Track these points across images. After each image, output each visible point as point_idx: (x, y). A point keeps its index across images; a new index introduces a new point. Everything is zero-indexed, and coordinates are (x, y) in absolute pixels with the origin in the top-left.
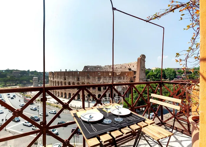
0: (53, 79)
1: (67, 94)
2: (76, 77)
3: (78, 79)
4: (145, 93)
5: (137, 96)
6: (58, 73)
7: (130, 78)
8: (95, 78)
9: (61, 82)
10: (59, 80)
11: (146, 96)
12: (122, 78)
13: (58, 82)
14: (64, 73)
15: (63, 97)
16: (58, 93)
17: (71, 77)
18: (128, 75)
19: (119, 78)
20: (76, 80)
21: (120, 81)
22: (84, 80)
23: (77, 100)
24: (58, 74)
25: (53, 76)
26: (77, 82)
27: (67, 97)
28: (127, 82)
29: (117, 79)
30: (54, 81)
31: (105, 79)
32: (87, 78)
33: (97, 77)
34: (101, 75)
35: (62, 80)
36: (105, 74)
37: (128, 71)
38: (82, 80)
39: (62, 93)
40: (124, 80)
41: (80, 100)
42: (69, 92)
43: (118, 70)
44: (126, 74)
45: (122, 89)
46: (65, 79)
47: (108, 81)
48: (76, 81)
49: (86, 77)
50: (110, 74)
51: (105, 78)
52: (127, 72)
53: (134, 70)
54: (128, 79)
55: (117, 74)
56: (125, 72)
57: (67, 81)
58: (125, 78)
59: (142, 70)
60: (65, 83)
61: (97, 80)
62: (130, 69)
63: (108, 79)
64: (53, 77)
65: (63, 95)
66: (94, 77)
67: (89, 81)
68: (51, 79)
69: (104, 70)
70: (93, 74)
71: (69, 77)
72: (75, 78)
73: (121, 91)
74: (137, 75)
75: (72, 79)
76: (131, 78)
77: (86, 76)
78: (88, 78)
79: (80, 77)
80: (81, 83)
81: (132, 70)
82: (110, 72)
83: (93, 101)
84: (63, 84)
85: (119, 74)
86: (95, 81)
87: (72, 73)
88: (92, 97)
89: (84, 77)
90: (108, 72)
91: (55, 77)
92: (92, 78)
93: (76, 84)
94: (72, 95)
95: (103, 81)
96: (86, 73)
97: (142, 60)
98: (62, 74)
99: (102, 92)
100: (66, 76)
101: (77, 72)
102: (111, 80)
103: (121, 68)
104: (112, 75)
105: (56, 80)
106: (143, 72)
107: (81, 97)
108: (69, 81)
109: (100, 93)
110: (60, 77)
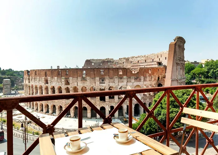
0: (29, 82)
1: (50, 107)
2: (64, 78)
3: (67, 83)
4: (173, 105)
5: (159, 111)
6: (36, 72)
7: (157, 78)
8: (95, 80)
9: (41, 88)
10: (37, 84)
11: (175, 112)
12: (142, 78)
13: (36, 87)
14: (46, 73)
15: (44, 111)
16: (36, 105)
17: (56, 78)
18: (153, 73)
19: (136, 79)
20: (64, 83)
21: (138, 83)
22: (76, 84)
24: (36, 74)
25: (29, 76)
26: (66, 86)
27: (50, 111)
28: (150, 85)
29: (133, 81)
30: (31, 85)
32: (81, 80)
33: (97, 79)
34: (105, 75)
35: (42, 84)
36: (111, 72)
37: (156, 66)
38: (73, 83)
40: (145, 83)
41: (70, 117)
42: (53, 104)
44: (150, 72)
46: (47, 82)
47: (117, 84)
48: (64, 84)
49: (79, 79)
50: (121, 73)
51: (111, 79)
52: (151, 68)
53: (166, 65)
54: (153, 80)
55: (133, 72)
56: (148, 69)
57: (50, 86)
58: (148, 79)
59: (177, 63)
60: (47, 88)
61: (98, 83)
62: (160, 64)
63: (116, 80)
64: (29, 79)
65: (44, 108)
66: (94, 78)
67: (85, 85)
68: (26, 83)
69: (118, 66)
70: (91, 72)
71: (52, 78)
72: (63, 80)
74: (168, 74)
75: (58, 82)
76: (159, 78)
77: (80, 76)
78: (84, 79)
79: (71, 78)
80: (72, 89)
81: (164, 64)
82: (121, 69)
83: (91, 118)
84: (44, 90)
85: (136, 72)
86: (94, 85)
87: (56, 72)
88: (90, 111)
89: (77, 78)
90: (118, 69)
91: (32, 79)
92: (89, 79)
93: (65, 90)
94: (57, 107)
95: (108, 84)
96: (80, 72)
97: (177, 47)
98: (41, 74)
99: (106, 103)
100: (48, 77)
101: (65, 70)
102: (123, 83)
103: (146, 62)
104: (123, 75)
105: (32, 84)
106: (179, 67)
107: (73, 112)
108: (53, 85)
109: (102, 104)
110: (38, 79)
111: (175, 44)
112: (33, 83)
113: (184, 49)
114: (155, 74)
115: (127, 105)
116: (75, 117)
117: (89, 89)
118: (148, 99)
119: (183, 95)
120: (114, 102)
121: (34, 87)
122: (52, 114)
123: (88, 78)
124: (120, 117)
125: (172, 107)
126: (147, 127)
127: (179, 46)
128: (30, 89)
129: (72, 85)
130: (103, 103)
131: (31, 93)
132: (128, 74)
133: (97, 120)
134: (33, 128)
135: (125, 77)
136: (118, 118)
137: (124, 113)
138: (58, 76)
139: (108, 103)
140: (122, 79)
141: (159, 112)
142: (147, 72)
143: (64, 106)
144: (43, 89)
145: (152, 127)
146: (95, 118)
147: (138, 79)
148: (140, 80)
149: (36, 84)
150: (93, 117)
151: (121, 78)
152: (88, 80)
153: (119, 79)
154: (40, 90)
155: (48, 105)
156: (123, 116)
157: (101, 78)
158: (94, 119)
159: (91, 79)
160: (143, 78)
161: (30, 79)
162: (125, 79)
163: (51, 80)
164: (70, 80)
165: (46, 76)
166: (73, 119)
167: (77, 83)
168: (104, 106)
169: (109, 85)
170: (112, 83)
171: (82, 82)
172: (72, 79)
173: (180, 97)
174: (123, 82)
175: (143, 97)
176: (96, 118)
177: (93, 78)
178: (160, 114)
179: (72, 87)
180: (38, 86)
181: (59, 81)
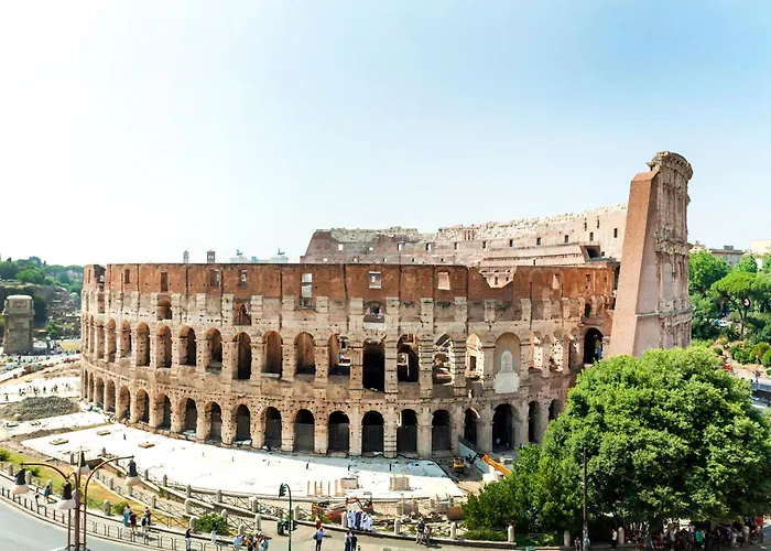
0: (102, 310)
1: (174, 407)
2: (230, 297)
3: (243, 318)
4: (647, 416)
5: (589, 437)
6: (127, 271)
7: (582, 308)
8: (346, 308)
9: (144, 332)
10: (129, 318)
12: (526, 305)
13: (126, 330)
14: (164, 275)
15: (153, 421)
17: (201, 297)
18: (567, 289)
19: (502, 310)
20: (229, 316)
21: (509, 326)
22: (275, 321)
23: (230, 446)
24: (127, 282)
25: (102, 288)
26: (238, 330)
27: (176, 423)
29: (491, 316)
30: (106, 322)
31: (412, 312)
32: (295, 309)
33: (357, 303)
34: (384, 291)
36: (409, 279)
37: (580, 261)
38: (263, 317)
39: (144, 399)
40: (538, 325)
41: (250, 448)
42: (187, 395)
43: (521, 254)
44: (555, 285)
45: (525, 383)
46: (166, 312)
47: (430, 327)
48: (230, 321)
49: (289, 302)
50: (444, 284)
51: (407, 305)
52: (564, 269)
53: (618, 257)
54: (566, 314)
55: (491, 284)
56: (548, 272)
58: (547, 310)
59: (659, 253)
60: (165, 335)
61: (357, 320)
62: (592, 252)
63: (428, 311)
64: (101, 299)
65: (151, 410)
66: (343, 303)
67: (310, 327)
68: (91, 313)
69: (432, 258)
70: (336, 280)
71: (187, 297)
73: (514, 396)
74: (627, 295)
75: (210, 313)
76: (588, 308)
77: (290, 293)
78: (305, 305)
79: (256, 300)
80: (260, 339)
81: (607, 256)
82: (445, 269)
83: (328, 454)
84: (155, 342)
85: (502, 284)
86: (344, 327)
87: (204, 274)
88: (325, 428)
89: (281, 298)
90: (433, 270)
91: (113, 299)
92: (326, 304)
93: (231, 344)
94: (201, 409)
95: (397, 324)
96: (291, 278)
97: (660, 190)
98: (147, 280)
99: (387, 397)
100: (170, 292)
101: (236, 270)
102: (452, 324)
103: (538, 243)
104: (455, 291)
105: (113, 316)
106: (668, 267)
107: (259, 427)
108: (189, 324)
109: (373, 402)
110: (135, 301)
111: (654, 180)
112: (115, 314)
113: (687, 200)
114: (575, 291)
115: (466, 406)
116: (269, 450)
117: (326, 343)
118: (546, 390)
119: (687, 377)
120: (417, 394)
121: (119, 327)
122: (181, 433)
123: (321, 301)
124: (439, 453)
125: (642, 425)
126: (543, 500)
127: (670, 190)
128: (103, 337)
129: (261, 325)
130: (373, 398)
131: (106, 352)
132: (474, 290)
133: (349, 461)
134: (108, 488)
135: (459, 300)
136: (432, 458)
137: (454, 438)
138: (207, 292)
139: (395, 397)
140: (451, 309)
141: (592, 443)
142: (542, 284)
143: (226, 405)
144: (153, 337)
145: (564, 501)
146: (344, 455)
147: (512, 310)
148: (517, 315)
149: (125, 317)
150: (337, 450)
151: (446, 305)
152: (322, 310)
153: (439, 309)
154: (140, 340)
155: (167, 401)
156: (450, 449)
157: (369, 304)
158: (338, 457)
159: (331, 303)
160: (529, 306)
161: (106, 299)
162: (460, 307)
163: (183, 305)
164: (253, 308)
165: (164, 289)
166: (260, 456)
167: (281, 319)
168: (378, 409)
169: (399, 329)
170: (410, 323)
171: (299, 314)
172: (260, 303)
173: (675, 387)
174: (452, 319)
175: (528, 380)
176: (348, 456)
177: (340, 303)
178: (596, 452)
179: (259, 334)
180: (134, 327)
181: (212, 308)
